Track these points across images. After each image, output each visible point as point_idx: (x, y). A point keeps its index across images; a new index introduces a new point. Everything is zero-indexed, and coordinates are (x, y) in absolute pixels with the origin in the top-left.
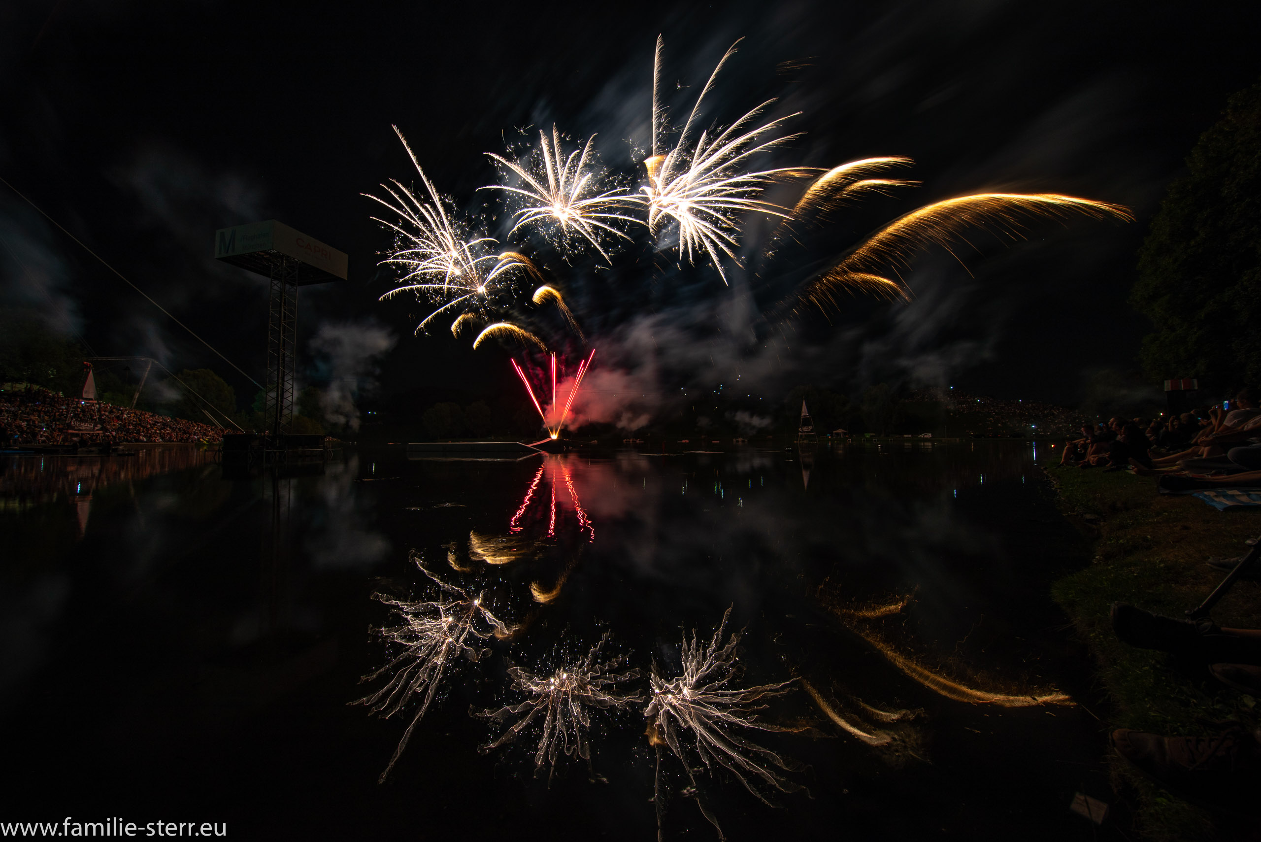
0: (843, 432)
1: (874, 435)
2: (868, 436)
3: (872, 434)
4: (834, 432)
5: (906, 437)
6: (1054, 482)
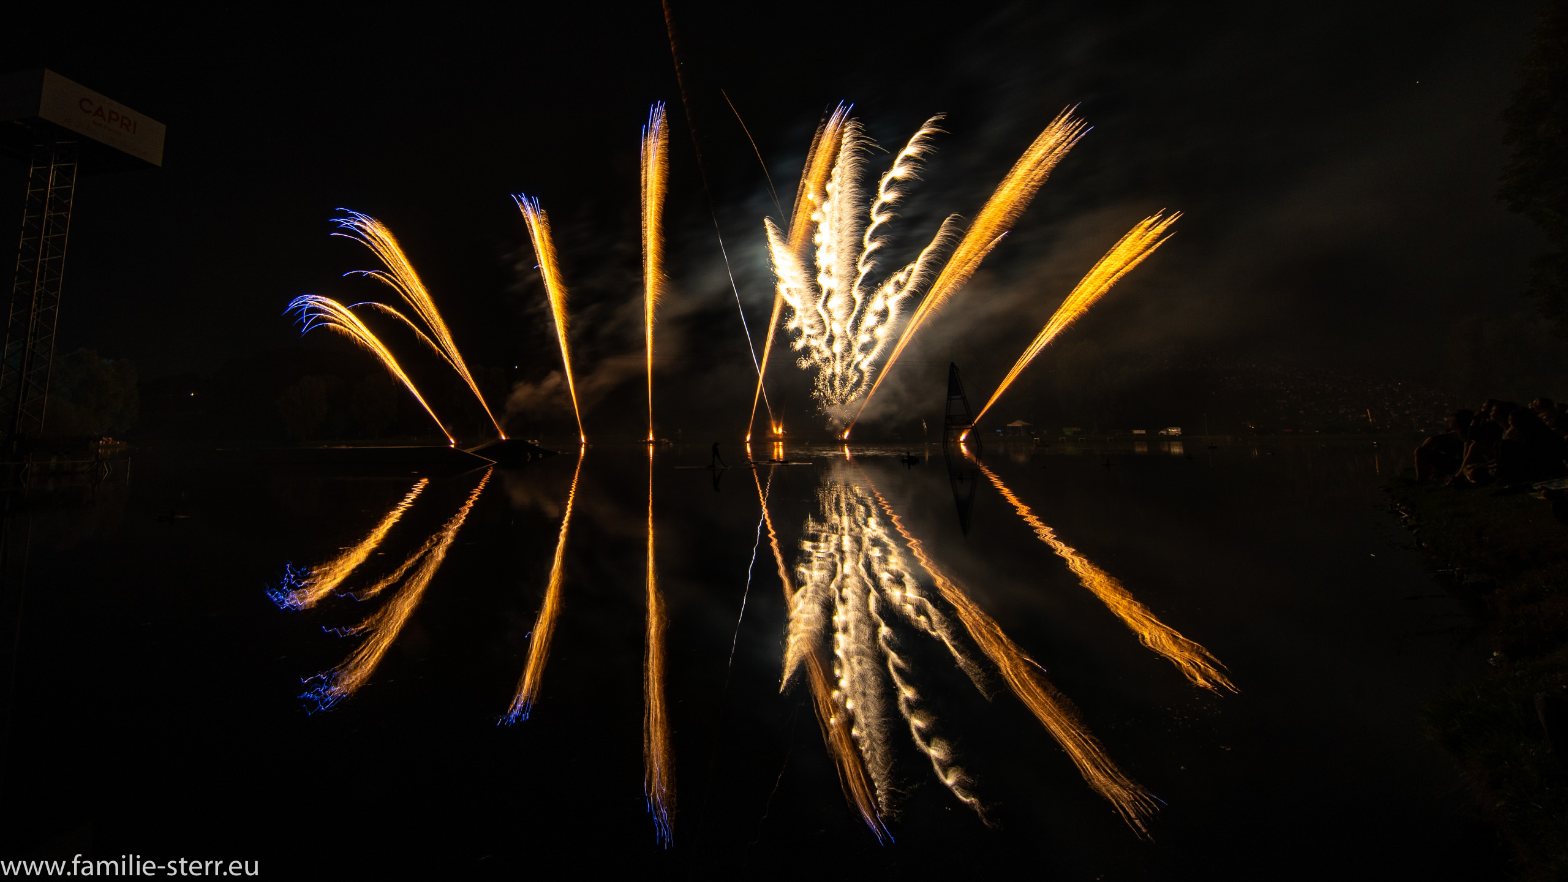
0: (1023, 426)
1: (1080, 430)
2: (1068, 432)
3: (1075, 429)
4: (1008, 425)
5: (1137, 434)
6: (1406, 515)
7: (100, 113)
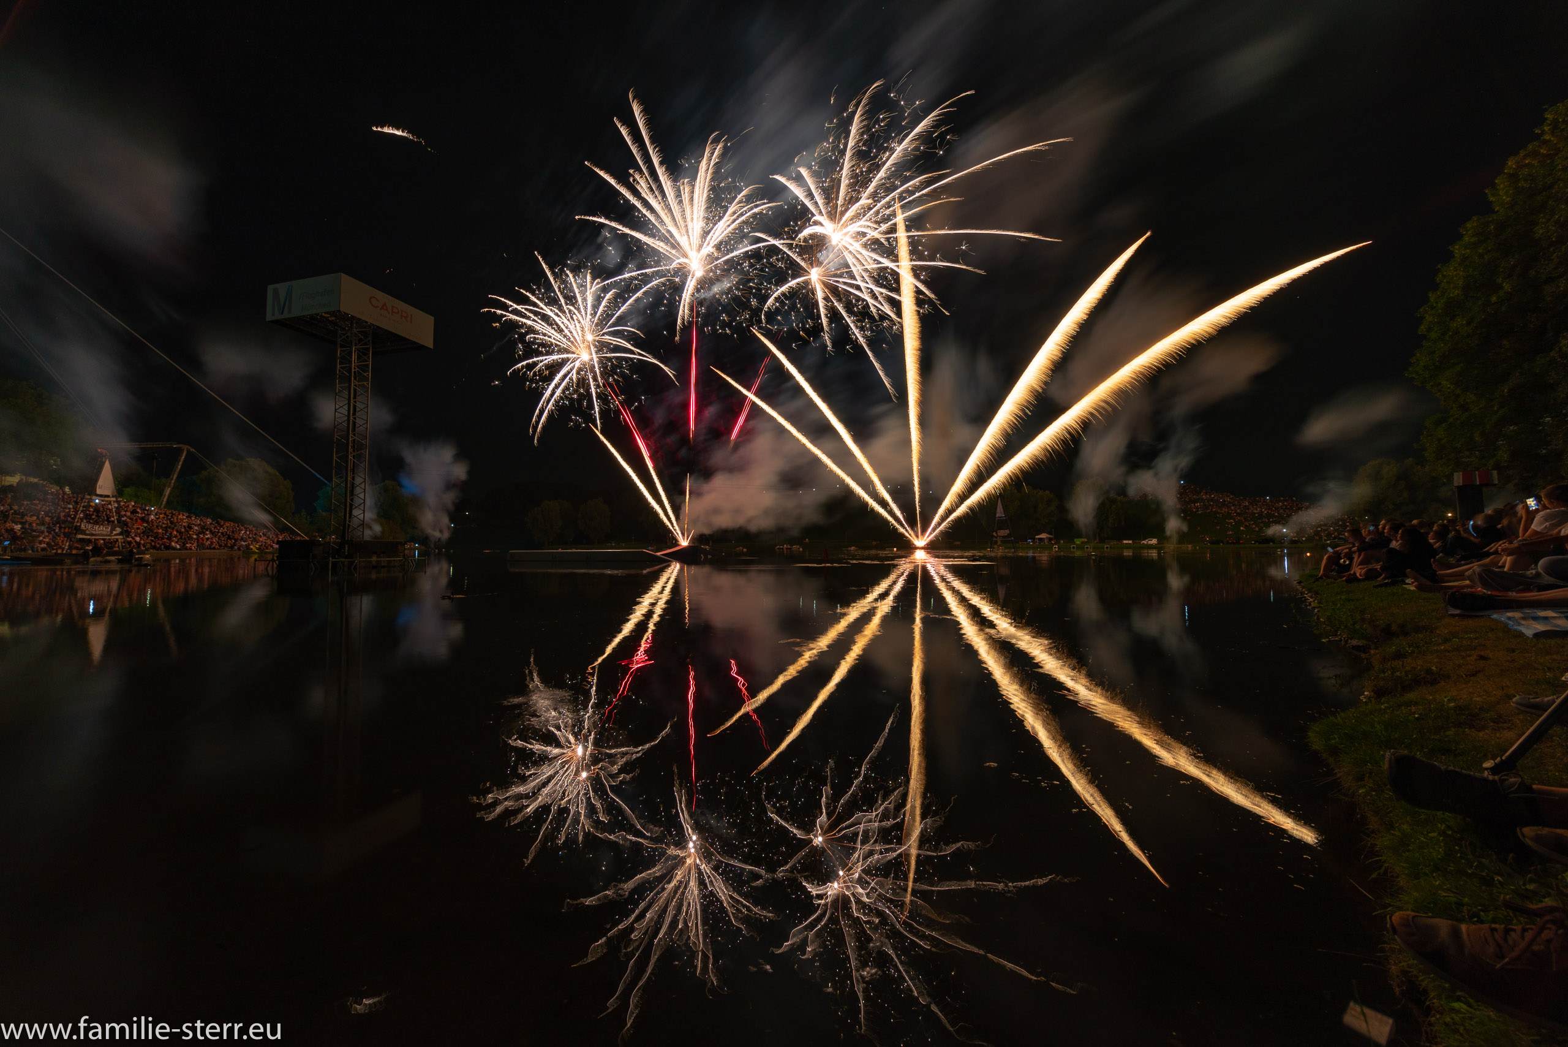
0: (1047, 537)
1: (1086, 540)
2: (1078, 542)
3: (1083, 540)
4: (1036, 537)
5: (1126, 544)
6: (1311, 600)
7: (385, 308)
